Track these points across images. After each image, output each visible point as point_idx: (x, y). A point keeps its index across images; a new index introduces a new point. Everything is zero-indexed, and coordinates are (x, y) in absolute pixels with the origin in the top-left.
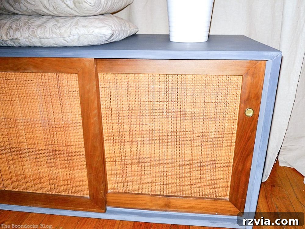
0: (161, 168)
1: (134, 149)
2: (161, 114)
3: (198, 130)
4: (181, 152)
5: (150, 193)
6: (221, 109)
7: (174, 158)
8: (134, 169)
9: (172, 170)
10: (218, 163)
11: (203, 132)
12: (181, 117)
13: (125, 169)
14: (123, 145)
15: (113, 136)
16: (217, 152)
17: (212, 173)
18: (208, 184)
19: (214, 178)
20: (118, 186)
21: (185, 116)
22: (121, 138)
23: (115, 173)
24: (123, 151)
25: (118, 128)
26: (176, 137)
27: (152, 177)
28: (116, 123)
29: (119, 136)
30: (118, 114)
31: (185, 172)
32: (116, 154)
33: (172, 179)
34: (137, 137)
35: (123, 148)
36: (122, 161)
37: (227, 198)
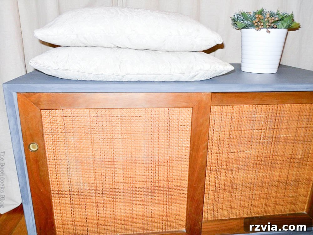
0: (251, 192)
1: (229, 176)
2: (258, 141)
3: (288, 153)
4: (271, 174)
5: (237, 217)
6: (310, 133)
7: (264, 181)
8: (226, 196)
9: (261, 192)
10: (300, 181)
11: (292, 155)
12: (276, 143)
13: (217, 196)
14: (219, 174)
15: (211, 165)
16: (301, 171)
17: (294, 190)
18: (290, 201)
19: (296, 195)
20: (208, 214)
21: (278, 141)
22: (218, 167)
23: (207, 202)
24: (218, 179)
25: (217, 158)
26: (268, 161)
27: (242, 201)
28: (216, 153)
29: (216, 165)
30: (218, 144)
31: (271, 193)
32: (210, 184)
33: (260, 201)
34: (233, 164)
35: (218, 176)
36: (215, 189)
37: (305, 212)
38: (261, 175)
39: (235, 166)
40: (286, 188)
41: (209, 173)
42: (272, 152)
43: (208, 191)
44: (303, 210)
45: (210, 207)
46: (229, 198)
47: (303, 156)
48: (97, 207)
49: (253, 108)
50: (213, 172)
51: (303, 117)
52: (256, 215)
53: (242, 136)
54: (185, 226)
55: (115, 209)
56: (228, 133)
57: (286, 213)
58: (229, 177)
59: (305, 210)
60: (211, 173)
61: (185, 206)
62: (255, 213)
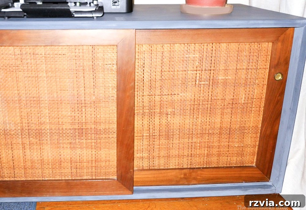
1: (164, 121)
2: (194, 83)
3: (229, 97)
4: (211, 121)
5: (176, 168)
6: (252, 75)
7: (203, 128)
8: (162, 143)
9: (201, 141)
10: (246, 130)
11: (233, 99)
12: (213, 85)
13: (152, 143)
14: (152, 118)
15: (143, 108)
16: (246, 118)
17: (240, 140)
18: (236, 152)
19: (242, 145)
20: (144, 162)
21: (217, 84)
22: (151, 111)
23: (142, 148)
24: (152, 124)
25: (149, 100)
26: (207, 106)
27: (180, 149)
28: (147, 95)
29: (149, 109)
30: (150, 86)
31: (213, 142)
32: (144, 128)
33: (200, 150)
34: (167, 108)
35: (152, 121)
36: (150, 135)
37: (254, 165)
38: (200, 121)
39: (170, 110)
40: (230, 136)
41: (142, 117)
42: (210, 95)
43: (142, 137)
44: (252, 163)
45: (145, 154)
46: (165, 145)
47: (246, 102)
48: (24, 148)
49: (185, 47)
50: (146, 116)
51: (243, 57)
52: (197, 166)
53: (175, 77)
54: (116, 174)
55: (42, 152)
56: (159, 74)
57: (232, 165)
58: (164, 122)
59: (255, 163)
60: (144, 116)
61: (115, 151)
62: (197, 164)
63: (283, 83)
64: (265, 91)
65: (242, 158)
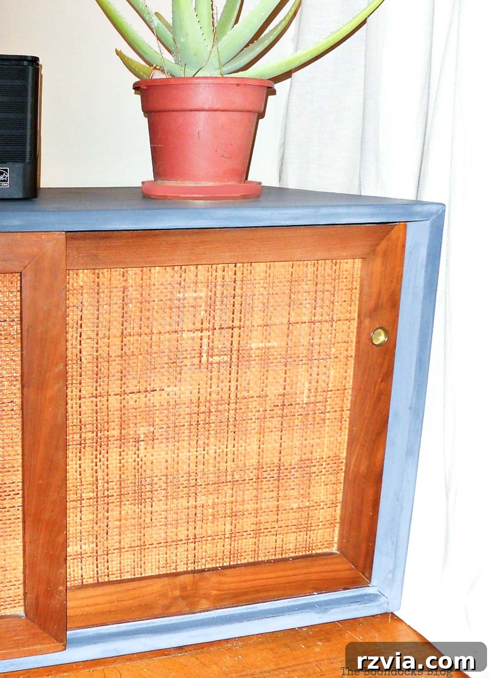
0: (192, 500)
1: (130, 458)
2: (196, 361)
3: (274, 390)
4: (238, 450)
5: (161, 573)
6: (322, 336)
7: (221, 468)
8: (127, 512)
9: (216, 500)
10: (315, 466)
11: (284, 395)
12: (240, 364)
13: (104, 515)
14: (102, 452)
15: (81, 430)
16: (313, 439)
17: (302, 492)
18: (295, 522)
19: (308, 504)
20: (83, 567)
21: (247, 361)
22: (99, 434)
23: (79, 531)
24: (102, 467)
25: (95, 408)
26: (227, 414)
27: (169, 526)
28: (90, 395)
29: (95, 429)
30: (95, 372)
31: (244, 501)
32: (83, 480)
33: (216, 523)
34: (138, 425)
35: (102, 459)
36: (97, 495)
37: (334, 549)
38: (212, 452)
39: (142, 431)
40: (280, 485)
41: (78, 450)
42: (233, 389)
43: (79, 502)
44: (330, 544)
45: (87, 545)
46: (134, 519)
47: (312, 399)
49: (175, 275)
50: (87, 449)
51: (302, 296)
52: (209, 563)
53: (154, 348)
54: (22, 602)
56: (117, 341)
57: (287, 556)
58: (130, 460)
59: (336, 546)
60: (83, 450)
61: (19, 542)
62: (208, 559)
63: (388, 350)
64: (351, 372)
65: (308, 536)
